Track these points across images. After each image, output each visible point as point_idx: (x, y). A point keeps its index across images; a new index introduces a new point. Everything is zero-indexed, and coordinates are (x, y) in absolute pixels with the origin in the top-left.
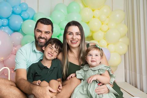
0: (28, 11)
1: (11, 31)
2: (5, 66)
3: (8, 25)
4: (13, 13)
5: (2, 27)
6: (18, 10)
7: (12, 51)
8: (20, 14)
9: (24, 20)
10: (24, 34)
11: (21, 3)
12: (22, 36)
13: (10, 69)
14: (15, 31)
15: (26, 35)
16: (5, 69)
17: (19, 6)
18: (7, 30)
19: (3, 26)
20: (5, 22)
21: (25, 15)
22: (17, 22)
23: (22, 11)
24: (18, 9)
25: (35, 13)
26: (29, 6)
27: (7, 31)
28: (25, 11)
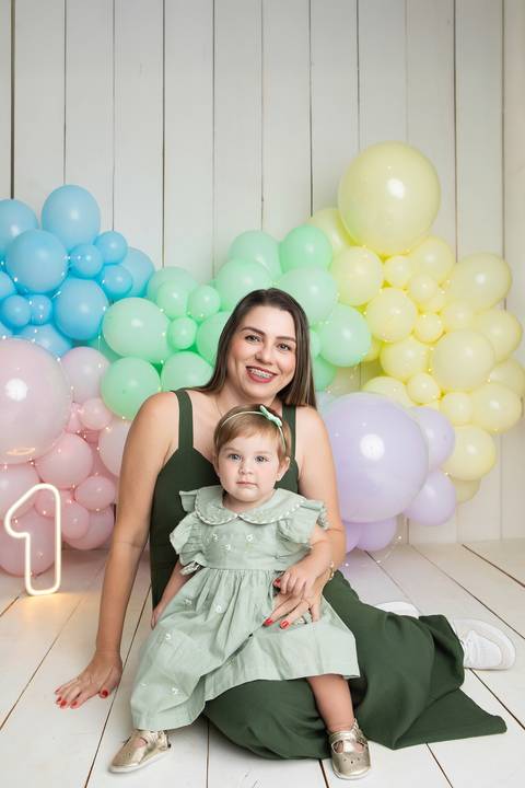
0: (126, 265)
1: (64, 345)
2: (42, 481)
3: (53, 320)
4: (72, 272)
5: (31, 328)
6: (90, 260)
7: (67, 424)
8: (97, 278)
9: (113, 299)
10: (113, 356)
11: (101, 232)
12: (108, 363)
13: (59, 489)
14: (77, 343)
15: (119, 357)
16: (40, 491)
17: (95, 244)
18: (48, 338)
19: (32, 323)
20: (42, 307)
21: (117, 281)
22: (84, 308)
23: (105, 265)
24: (88, 258)
25: (153, 272)
26: (129, 245)
27: (46, 343)
28: (116, 264)
